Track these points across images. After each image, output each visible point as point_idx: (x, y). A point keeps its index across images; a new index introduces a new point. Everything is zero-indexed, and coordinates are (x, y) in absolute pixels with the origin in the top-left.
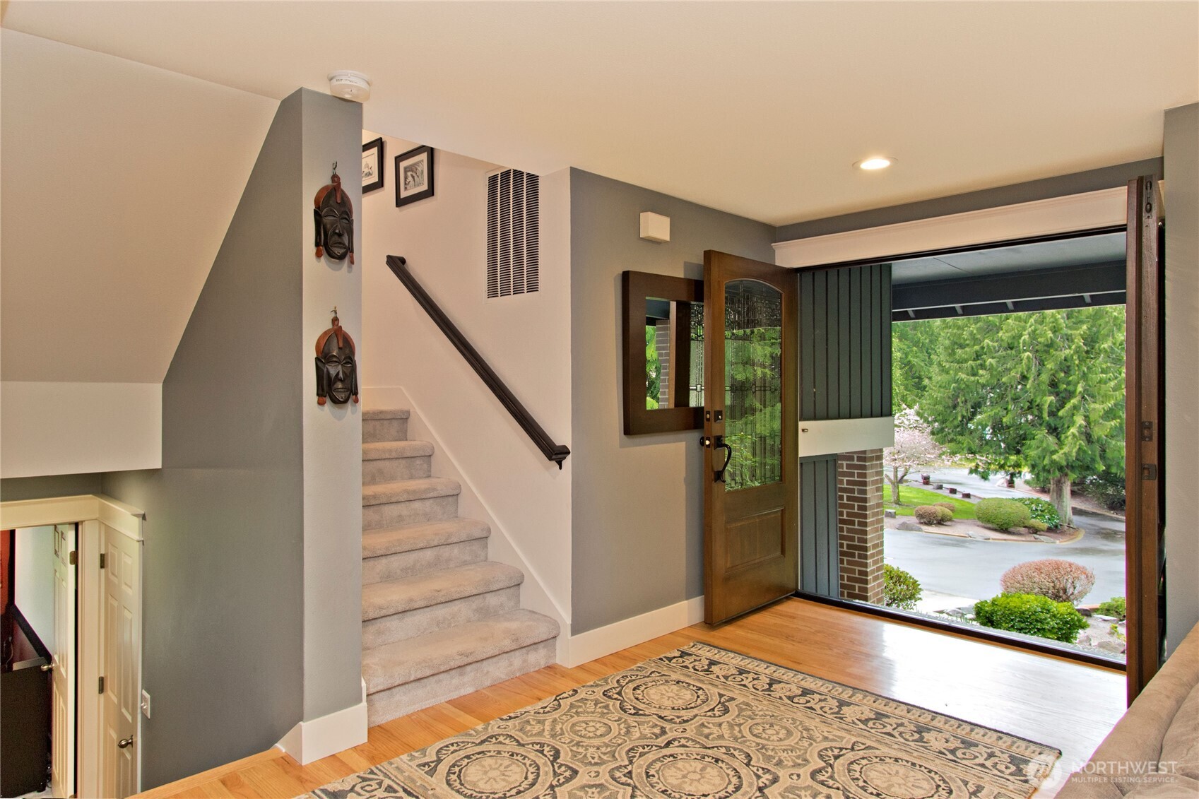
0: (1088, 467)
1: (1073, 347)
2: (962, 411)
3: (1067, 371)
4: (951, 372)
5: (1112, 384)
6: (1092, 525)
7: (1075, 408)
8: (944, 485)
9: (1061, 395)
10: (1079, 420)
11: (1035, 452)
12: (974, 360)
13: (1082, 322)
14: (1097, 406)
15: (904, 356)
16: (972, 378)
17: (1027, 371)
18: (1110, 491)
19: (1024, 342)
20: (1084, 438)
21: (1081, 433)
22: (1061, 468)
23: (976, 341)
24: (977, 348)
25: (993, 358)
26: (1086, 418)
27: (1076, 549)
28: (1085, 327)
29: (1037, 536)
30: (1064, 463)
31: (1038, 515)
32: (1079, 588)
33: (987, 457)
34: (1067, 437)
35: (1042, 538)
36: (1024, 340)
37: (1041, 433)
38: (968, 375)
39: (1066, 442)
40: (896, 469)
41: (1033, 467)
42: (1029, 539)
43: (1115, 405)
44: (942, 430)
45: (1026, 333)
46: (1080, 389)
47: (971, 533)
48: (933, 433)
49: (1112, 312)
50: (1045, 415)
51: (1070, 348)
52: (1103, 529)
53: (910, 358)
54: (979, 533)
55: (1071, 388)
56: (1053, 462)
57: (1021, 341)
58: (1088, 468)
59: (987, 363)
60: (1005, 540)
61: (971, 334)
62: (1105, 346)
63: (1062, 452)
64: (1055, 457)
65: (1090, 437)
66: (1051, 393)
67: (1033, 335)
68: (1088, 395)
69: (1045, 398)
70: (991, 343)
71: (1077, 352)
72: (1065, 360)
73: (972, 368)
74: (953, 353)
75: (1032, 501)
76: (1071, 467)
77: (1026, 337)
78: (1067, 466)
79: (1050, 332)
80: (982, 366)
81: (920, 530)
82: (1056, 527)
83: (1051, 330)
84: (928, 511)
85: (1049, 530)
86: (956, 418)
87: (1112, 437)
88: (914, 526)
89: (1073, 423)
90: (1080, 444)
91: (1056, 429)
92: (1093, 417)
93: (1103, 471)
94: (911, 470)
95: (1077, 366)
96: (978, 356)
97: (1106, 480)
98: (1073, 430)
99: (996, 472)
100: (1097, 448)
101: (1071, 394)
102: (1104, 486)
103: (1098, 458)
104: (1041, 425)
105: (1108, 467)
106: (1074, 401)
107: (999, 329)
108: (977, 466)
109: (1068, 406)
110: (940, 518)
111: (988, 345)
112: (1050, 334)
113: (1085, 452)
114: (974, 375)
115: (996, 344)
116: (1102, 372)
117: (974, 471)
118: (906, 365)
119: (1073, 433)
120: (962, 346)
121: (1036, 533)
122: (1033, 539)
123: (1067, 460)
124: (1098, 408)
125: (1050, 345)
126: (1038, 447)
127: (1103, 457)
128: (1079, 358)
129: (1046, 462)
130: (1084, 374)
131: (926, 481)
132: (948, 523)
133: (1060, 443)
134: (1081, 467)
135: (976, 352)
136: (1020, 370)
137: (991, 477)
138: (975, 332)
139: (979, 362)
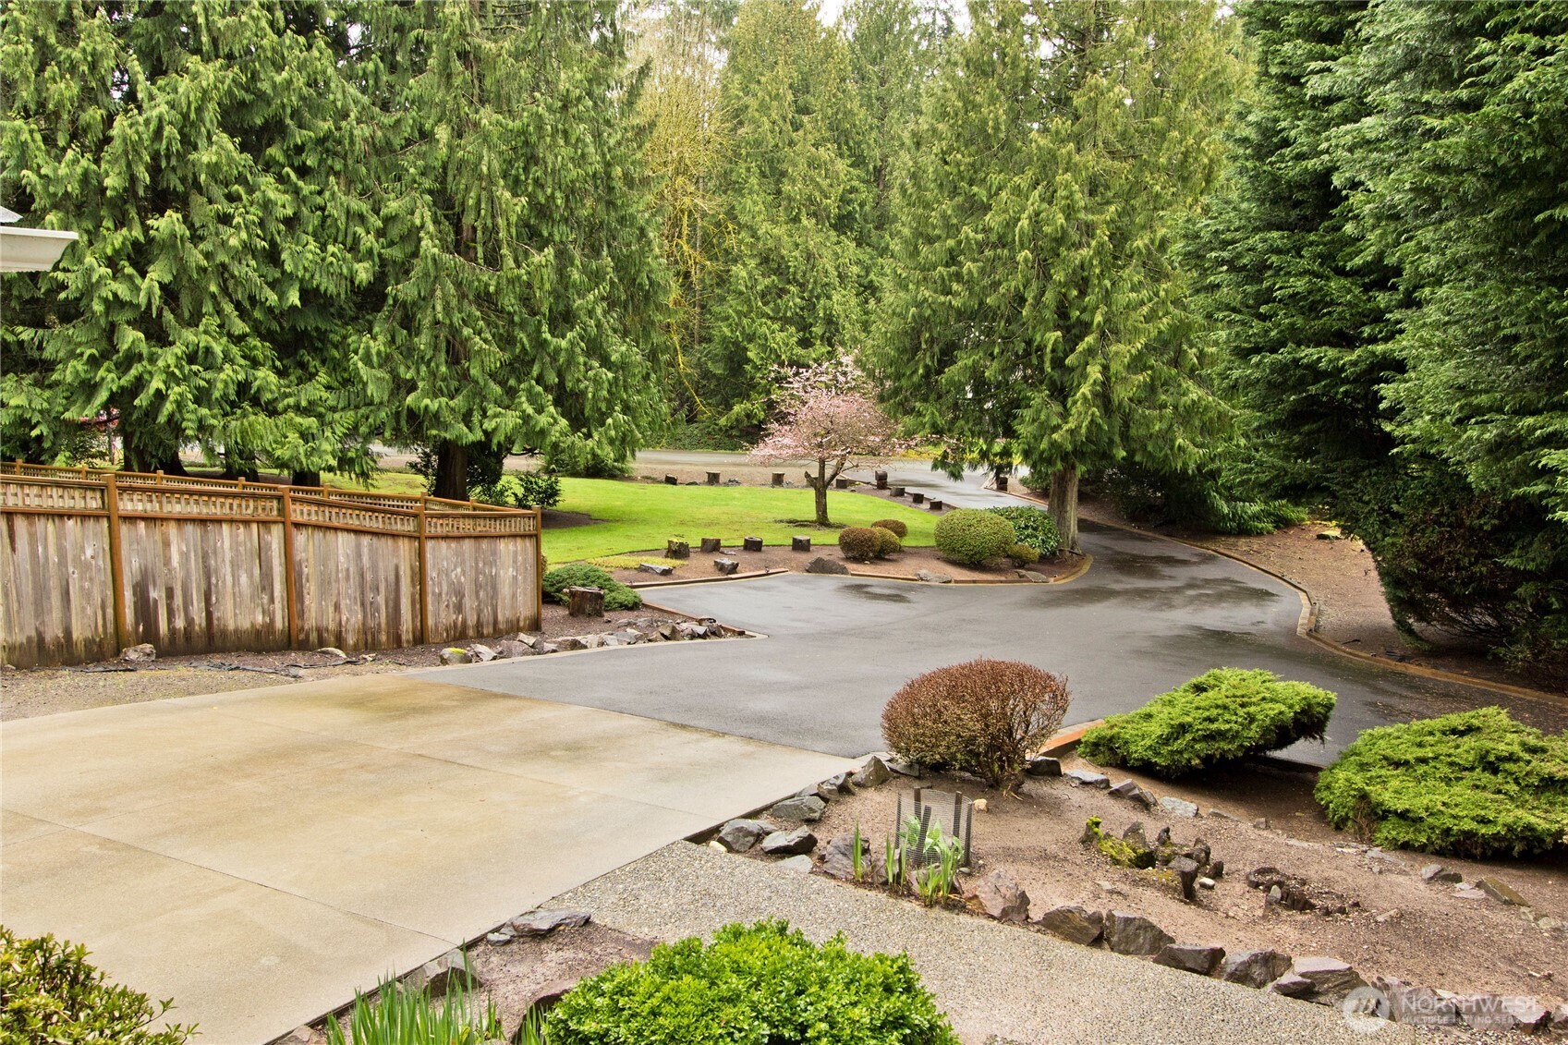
0: (1104, 453)
1: (1094, 243)
2: (926, 359)
3: (1083, 285)
4: (911, 286)
5: (1145, 310)
6: (1107, 548)
7: (1090, 352)
8: (908, 489)
9: (1073, 331)
10: (1094, 372)
11: (1029, 429)
12: (947, 265)
13: (1108, 203)
14: (1122, 347)
15: (863, 273)
16: (942, 298)
17: (1025, 287)
18: (1133, 491)
19: (1022, 233)
20: (1098, 402)
21: (1095, 395)
22: (1065, 457)
23: (952, 230)
24: (951, 243)
25: (975, 260)
26: (1105, 368)
27: (1077, 591)
28: (1112, 208)
29: (1023, 572)
30: (1069, 447)
31: (1028, 536)
32: (1033, 729)
33: (958, 440)
34: (1075, 403)
35: (1030, 574)
36: (1022, 227)
37: (1039, 397)
38: (935, 292)
39: (1074, 410)
40: (822, 462)
41: (1027, 454)
42: (1010, 578)
43: (1146, 346)
44: (896, 391)
45: (1024, 216)
46: (1098, 318)
47: (923, 572)
48: (882, 399)
49: (1152, 186)
50: (1048, 369)
51: (1089, 246)
52: (1119, 553)
53: (872, 276)
54: (935, 570)
55: (1086, 317)
56: (1053, 444)
57: (1017, 230)
58: (1106, 456)
59: (965, 270)
60: (974, 582)
61: (944, 217)
62: (1139, 243)
63: (1066, 427)
64: (1055, 436)
65: (1110, 401)
66: (1057, 327)
67: (1036, 219)
68: (1110, 332)
69: (1048, 335)
70: (972, 235)
71: (1098, 252)
72: (1082, 266)
73: (943, 279)
74: (915, 253)
75: (1021, 513)
76: (1079, 453)
77: (1024, 223)
78: (1075, 452)
79: (1061, 215)
80: (958, 277)
81: (844, 571)
82: (1053, 553)
83: (1064, 212)
84: (860, 536)
85: (1043, 559)
86: (915, 372)
87: (1140, 402)
88: (834, 564)
89: (1084, 376)
90: (1093, 414)
91: (1062, 390)
92: (1115, 367)
93: (1123, 458)
94: (847, 464)
95: (1098, 278)
96: (952, 259)
97: (1129, 475)
98: (1085, 389)
99: (974, 466)
100: (1118, 421)
101: (1085, 328)
102: (1126, 485)
103: (1117, 439)
104: (1041, 382)
105: (1131, 453)
106: (1089, 339)
107: (987, 208)
108: (945, 455)
109: (1081, 347)
110: (877, 548)
111: (967, 238)
112: (1060, 219)
113: (1099, 426)
114: (948, 292)
115: (980, 237)
116: (1132, 290)
117: (940, 463)
118: (866, 288)
119: (1083, 394)
120: (930, 240)
121: (1021, 567)
122: (1016, 577)
123: (1073, 442)
124: (1123, 351)
125: (1060, 240)
126: (1034, 421)
127: (1125, 437)
128: (1100, 263)
129: (1044, 445)
130: (1107, 291)
131: (882, 482)
132: (894, 556)
133: (1065, 415)
134: (1095, 453)
135: (951, 251)
136: (1013, 283)
137: (967, 472)
138: (949, 212)
139: (953, 269)
